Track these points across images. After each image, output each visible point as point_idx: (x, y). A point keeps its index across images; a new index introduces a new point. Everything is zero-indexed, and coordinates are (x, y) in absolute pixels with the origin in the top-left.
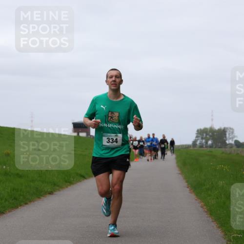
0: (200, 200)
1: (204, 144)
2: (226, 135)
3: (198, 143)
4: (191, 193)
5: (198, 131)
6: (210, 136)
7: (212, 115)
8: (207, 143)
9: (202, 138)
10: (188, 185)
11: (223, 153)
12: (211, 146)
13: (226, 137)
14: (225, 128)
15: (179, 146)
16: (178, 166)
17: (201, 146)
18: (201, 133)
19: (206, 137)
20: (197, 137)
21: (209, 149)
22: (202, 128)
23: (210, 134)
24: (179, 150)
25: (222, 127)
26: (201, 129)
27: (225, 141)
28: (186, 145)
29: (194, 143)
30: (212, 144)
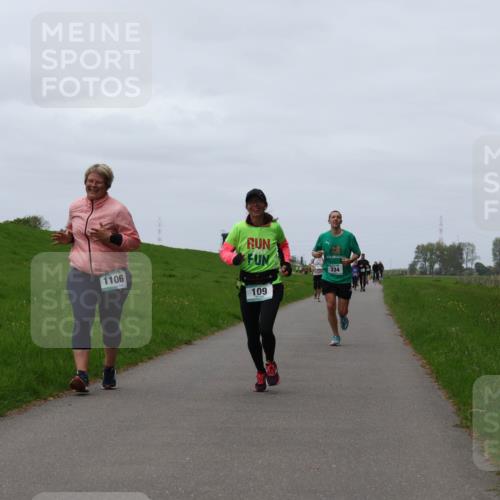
0: (420, 356)
1: (428, 268)
2: (462, 254)
3: (418, 266)
4: (406, 344)
5: (418, 248)
6: (438, 257)
7: (441, 225)
8: (432, 266)
9: (425, 260)
10: (402, 332)
11: (457, 283)
12: (439, 273)
13: (462, 258)
14: (460, 244)
15: (388, 271)
16: (386, 302)
17: (423, 272)
18: (423, 251)
19: (431, 258)
20: (416, 257)
21: (435, 277)
22: (425, 243)
23: (438, 253)
24: (389, 278)
25: (457, 243)
26: (423, 246)
27: (461, 264)
28: (399, 270)
29: (412, 267)
30: (440, 269)
